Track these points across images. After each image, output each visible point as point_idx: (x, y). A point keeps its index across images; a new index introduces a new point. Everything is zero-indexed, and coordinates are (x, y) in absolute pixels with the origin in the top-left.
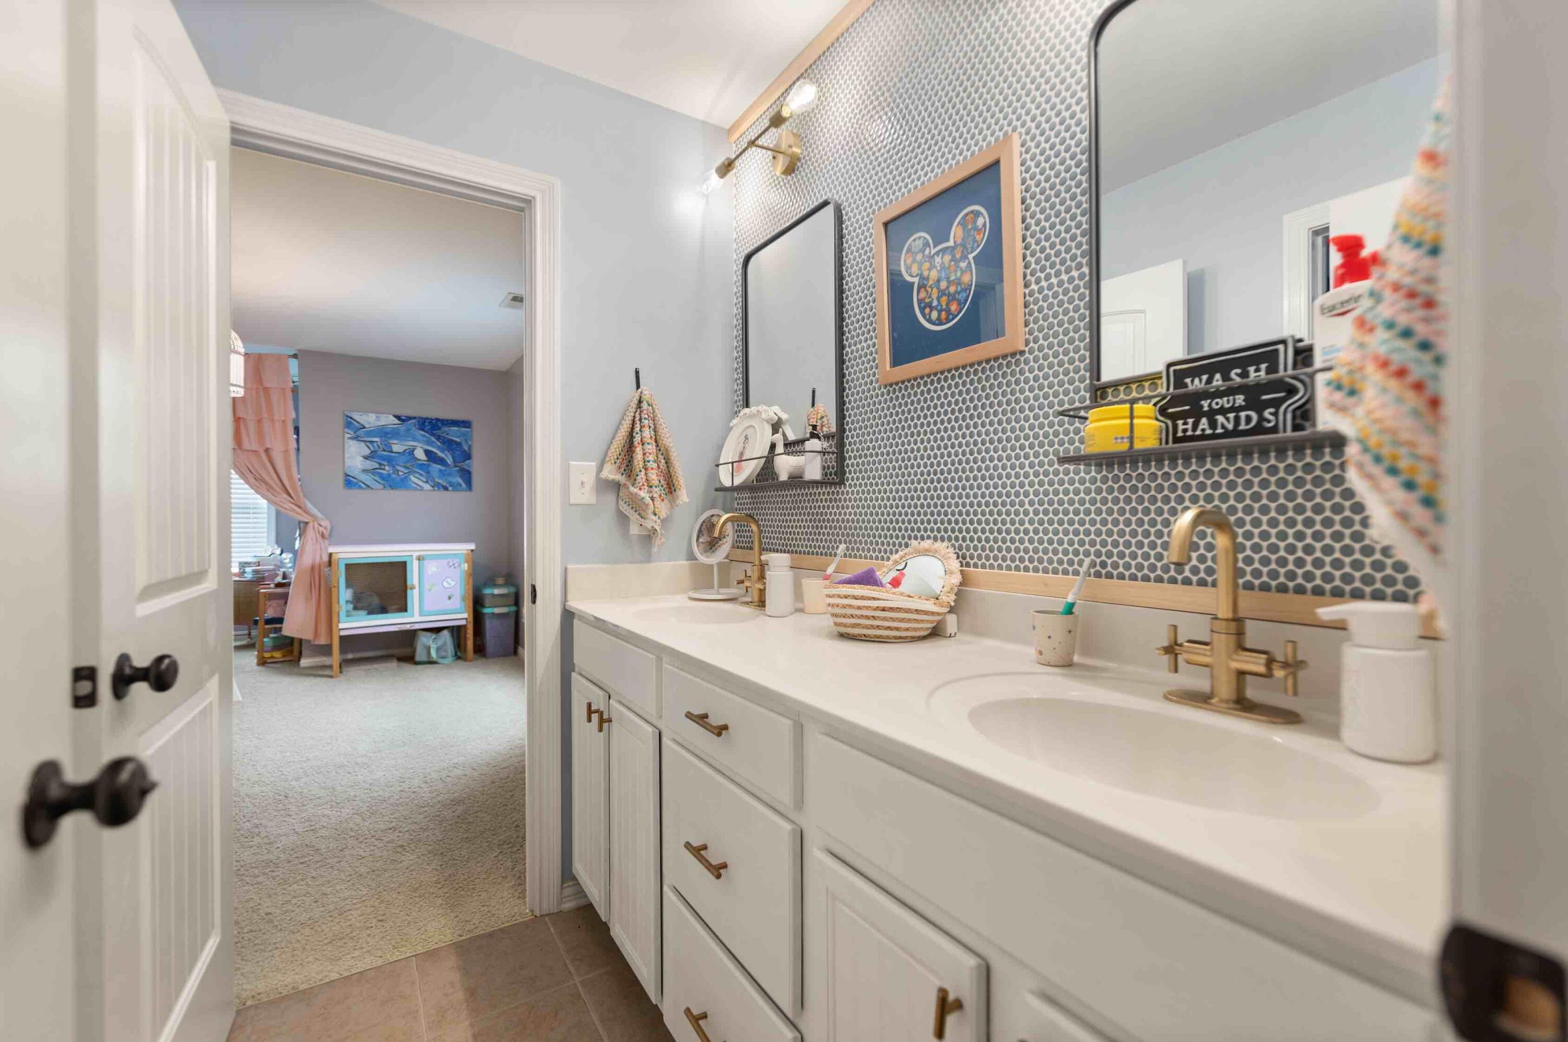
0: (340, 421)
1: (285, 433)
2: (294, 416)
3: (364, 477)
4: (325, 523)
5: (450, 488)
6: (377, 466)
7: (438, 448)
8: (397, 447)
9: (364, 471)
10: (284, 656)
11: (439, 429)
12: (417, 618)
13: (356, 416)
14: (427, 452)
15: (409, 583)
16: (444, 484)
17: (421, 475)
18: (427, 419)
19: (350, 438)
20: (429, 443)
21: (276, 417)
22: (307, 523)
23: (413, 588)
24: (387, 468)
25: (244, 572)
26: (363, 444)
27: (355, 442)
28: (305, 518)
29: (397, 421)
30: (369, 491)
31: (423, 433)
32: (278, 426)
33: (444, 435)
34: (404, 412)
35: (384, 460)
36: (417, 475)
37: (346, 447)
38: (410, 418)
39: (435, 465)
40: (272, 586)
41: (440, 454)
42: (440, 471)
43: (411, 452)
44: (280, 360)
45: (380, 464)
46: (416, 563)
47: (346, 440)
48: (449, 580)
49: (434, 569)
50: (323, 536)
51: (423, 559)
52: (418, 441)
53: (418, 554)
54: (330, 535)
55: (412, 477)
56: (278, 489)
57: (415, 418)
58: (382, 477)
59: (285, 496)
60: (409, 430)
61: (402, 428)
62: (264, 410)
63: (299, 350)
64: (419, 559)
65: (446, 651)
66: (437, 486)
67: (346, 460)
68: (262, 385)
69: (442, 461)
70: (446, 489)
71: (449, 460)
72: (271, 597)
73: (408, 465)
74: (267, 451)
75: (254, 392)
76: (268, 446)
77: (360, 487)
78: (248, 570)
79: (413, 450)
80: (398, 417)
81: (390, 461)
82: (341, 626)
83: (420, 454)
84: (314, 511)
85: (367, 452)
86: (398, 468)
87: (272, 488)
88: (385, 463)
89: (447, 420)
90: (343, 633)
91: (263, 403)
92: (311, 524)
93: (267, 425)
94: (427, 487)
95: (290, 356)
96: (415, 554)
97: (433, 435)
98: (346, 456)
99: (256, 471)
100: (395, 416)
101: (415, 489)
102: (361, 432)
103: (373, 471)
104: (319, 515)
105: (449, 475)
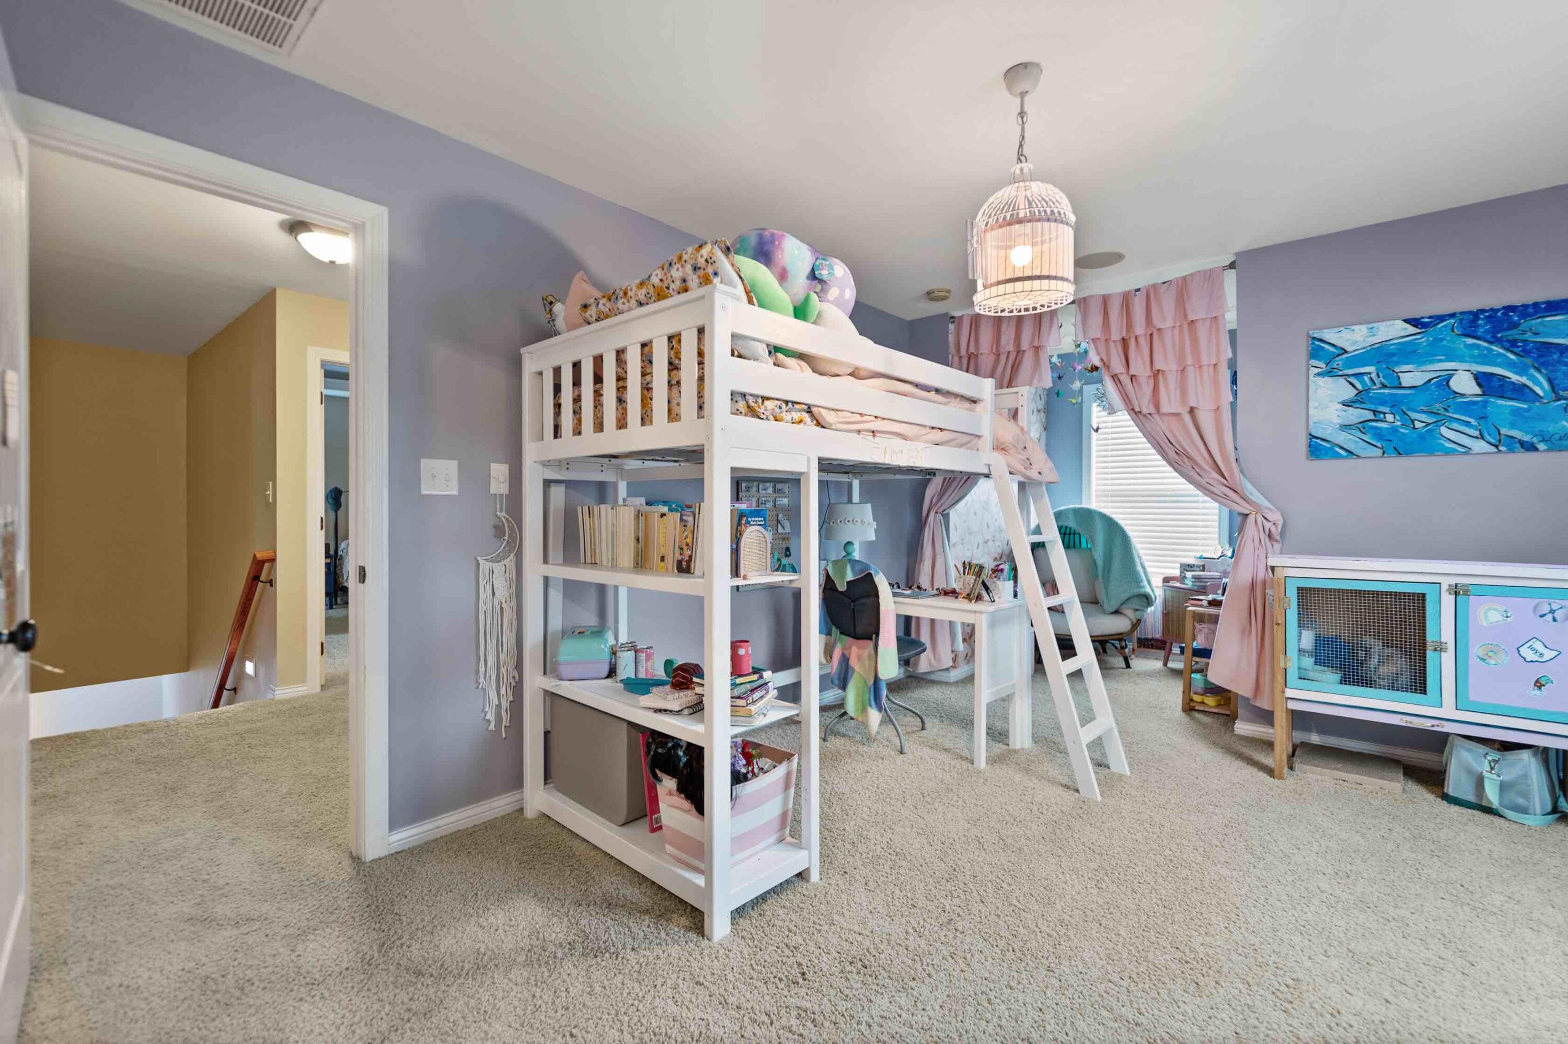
0: (1303, 348)
1: (1215, 381)
2: (1230, 355)
3: (1342, 438)
4: (1276, 516)
5: (1542, 446)
6: (1370, 416)
7: (1511, 366)
8: (1412, 376)
9: (1345, 427)
10: (1219, 705)
11: (1514, 325)
12: (1448, 710)
13: (1330, 335)
14: (1481, 379)
15: (1430, 637)
16: (1527, 438)
17: (1468, 424)
18: (1483, 311)
19: (1318, 374)
20: (1485, 359)
21: (1205, 362)
22: (1247, 515)
23: (1440, 648)
24: (1390, 418)
25: (1185, 577)
26: (1342, 381)
27: (1328, 379)
28: (1244, 508)
29: (1411, 329)
30: (1353, 462)
31: (1470, 341)
32: (1207, 373)
33: (1529, 336)
34: (1424, 311)
35: (1383, 404)
36: (1455, 425)
37: (1312, 387)
38: (1441, 318)
39: (1500, 402)
40: (1205, 603)
41: (1514, 378)
42: (1515, 412)
43: (1445, 381)
44: (1211, 277)
45: (1375, 412)
46: (1448, 601)
47: (1311, 378)
48: (1539, 646)
49: (1495, 617)
50: (1270, 536)
51: (1467, 593)
52: (1461, 359)
53: (1454, 581)
54: (1282, 533)
55: (1443, 430)
56: (1207, 467)
57: (1452, 316)
58: (1379, 434)
59: (1215, 475)
60: (1438, 340)
61: (1423, 340)
62: (1188, 352)
63: (1237, 254)
64: (1456, 591)
65: (1526, 795)
66: (1502, 443)
67: (1311, 411)
68: (1185, 316)
69: (1520, 392)
70: (1530, 447)
71: (1541, 386)
72: (1200, 618)
73: (1437, 407)
74: (1192, 411)
75: (1176, 331)
76: (1193, 404)
77: (1337, 456)
78: (1189, 574)
79: (1451, 376)
80: (1414, 322)
81: (1395, 405)
82: (1289, 693)
83: (1464, 384)
84: (1257, 497)
85: (1350, 393)
86: (1414, 415)
87: (1198, 465)
88: (1387, 410)
89: (1536, 305)
90: (1293, 705)
91: (1188, 343)
92: (1251, 519)
93: (1190, 371)
94: (1480, 446)
95: (1225, 268)
96: (1446, 582)
97: (1495, 341)
98: (1311, 404)
99: (1179, 443)
100: (1406, 321)
101: (1448, 452)
102: (1339, 362)
103: (1362, 426)
104: (1266, 503)
105: (1541, 418)
